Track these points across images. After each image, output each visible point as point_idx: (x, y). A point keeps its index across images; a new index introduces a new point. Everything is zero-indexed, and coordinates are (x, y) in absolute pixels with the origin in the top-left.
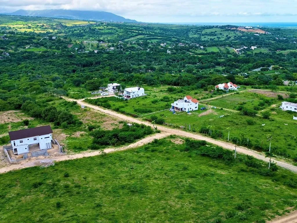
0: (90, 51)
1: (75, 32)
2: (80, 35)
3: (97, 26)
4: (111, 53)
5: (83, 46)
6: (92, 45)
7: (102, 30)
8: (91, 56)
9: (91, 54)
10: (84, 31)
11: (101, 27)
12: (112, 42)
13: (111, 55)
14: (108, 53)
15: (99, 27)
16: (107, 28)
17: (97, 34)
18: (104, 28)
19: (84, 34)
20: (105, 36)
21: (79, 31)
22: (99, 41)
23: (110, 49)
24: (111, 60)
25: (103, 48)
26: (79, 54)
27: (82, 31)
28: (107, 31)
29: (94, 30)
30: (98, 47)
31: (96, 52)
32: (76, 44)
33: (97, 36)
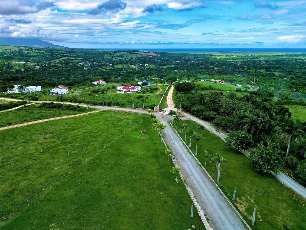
0: (17, 70)
1: (5, 55)
2: (10, 58)
3: (26, 50)
4: (36, 71)
5: (11, 66)
6: (19, 65)
7: (31, 53)
8: (17, 73)
9: (18, 71)
10: (14, 54)
11: (30, 52)
12: (37, 62)
13: (36, 72)
14: (34, 71)
15: (28, 51)
16: (35, 51)
17: (26, 57)
18: (33, 52)
19: (14, 57)
20: (33, 58)
21: (8, 55)
22: (26, 61)
23: (36, 68)
24: (36, 75)
25: (29, 67)
26: (7, 72)
27: (11, 55)
28: (35, 54)
29: (23, 54)
30: (25, 66)
31: (22, 70)
32: (4, 64)
33: (26, 58)
